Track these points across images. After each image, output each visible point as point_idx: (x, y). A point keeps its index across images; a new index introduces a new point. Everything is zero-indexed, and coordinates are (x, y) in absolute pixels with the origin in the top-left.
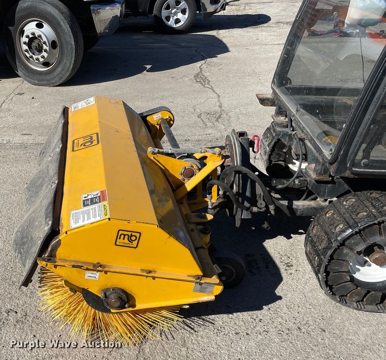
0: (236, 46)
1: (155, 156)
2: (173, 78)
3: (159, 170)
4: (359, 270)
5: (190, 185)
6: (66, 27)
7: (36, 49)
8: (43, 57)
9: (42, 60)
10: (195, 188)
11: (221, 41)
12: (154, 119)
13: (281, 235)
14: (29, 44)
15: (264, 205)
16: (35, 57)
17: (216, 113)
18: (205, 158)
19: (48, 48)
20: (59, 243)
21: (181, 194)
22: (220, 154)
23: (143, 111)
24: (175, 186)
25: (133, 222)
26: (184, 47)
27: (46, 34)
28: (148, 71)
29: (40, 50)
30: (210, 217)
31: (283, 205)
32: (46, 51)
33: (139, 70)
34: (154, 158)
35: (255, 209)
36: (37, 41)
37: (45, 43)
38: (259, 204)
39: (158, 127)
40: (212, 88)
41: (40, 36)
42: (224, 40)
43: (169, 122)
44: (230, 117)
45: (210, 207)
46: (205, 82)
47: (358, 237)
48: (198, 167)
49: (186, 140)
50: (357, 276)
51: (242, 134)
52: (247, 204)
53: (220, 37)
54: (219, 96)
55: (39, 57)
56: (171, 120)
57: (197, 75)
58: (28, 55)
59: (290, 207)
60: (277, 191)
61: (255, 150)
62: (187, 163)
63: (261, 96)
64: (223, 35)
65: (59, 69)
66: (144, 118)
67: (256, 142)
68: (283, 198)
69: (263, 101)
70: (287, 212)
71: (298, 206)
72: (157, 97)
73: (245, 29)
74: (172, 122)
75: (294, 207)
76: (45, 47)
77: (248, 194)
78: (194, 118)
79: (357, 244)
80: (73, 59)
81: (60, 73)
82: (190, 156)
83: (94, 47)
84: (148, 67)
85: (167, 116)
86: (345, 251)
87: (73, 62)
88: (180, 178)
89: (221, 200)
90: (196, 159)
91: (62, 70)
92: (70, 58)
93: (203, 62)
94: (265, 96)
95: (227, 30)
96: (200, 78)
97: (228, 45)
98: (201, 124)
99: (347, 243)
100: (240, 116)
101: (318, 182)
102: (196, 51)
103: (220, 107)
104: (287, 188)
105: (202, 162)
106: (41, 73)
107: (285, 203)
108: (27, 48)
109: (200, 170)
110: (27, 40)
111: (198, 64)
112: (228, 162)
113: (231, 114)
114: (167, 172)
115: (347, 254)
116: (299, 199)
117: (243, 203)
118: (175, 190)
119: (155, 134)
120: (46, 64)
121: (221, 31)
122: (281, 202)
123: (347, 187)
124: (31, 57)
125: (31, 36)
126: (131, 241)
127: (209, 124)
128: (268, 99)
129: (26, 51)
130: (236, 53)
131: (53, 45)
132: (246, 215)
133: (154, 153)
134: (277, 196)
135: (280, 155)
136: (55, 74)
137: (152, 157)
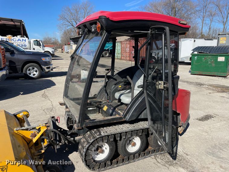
0: (58, 83)
1: (18, 131)
2: (33, 96)
3: (20, 137)
4: (97, 157)
5: (34, 140)
10: (37, 141)
11: (52, 81)
12: (20, 116)
13: (74, 151)
15: (64, 142)
17: (50, 108)
18: (40, 128)
21: (31, 144)
22: (45, 126)
23: (14, 113)
24: (29, 142)
26: (38, 84)
28: (21, 95)
30: (43, 151)
31: (71, 140)
33: (17, 94)
34: (17, 132)
35: (61, 144)
38: (62, 142)
39: (22, 118)
40: (49, 99)
42: (54, 81)
43: (27, 116)
44: (56, 109)
45: (43, 147)
46: (46, 97)
47: (92, 145)
48: (37, 132)
49: (38, 121)
50: (96, 159)
51: (53, 117)
52: (58, 143)
53: (52, 80)
54: (52, 102)
56: (28, 115)
57: (43, 95)
59: (74, 140)
60: (69, 135)
61: (59, 122)
62: (33, 131)
63: (60, 103)
64: (53, 79)
66: (15, 116)
67: (59, 119)
68: (72, 137)
69: (61, 104)
70: (73, 142)
71: (76, 139)
72: (26, 105)
73: (61, 77)
74: (28, 116)
75: (75, 140)
77: (58, 139)
78: (42, 111)
79: (92, 148)
82: (34, 128)
84: (22, 93)
85: (26, 113)
86: (89, 151)
88: (31, 138)
89: (48, 143)
90: (36, 129)
93: (46, 89)
94: (61, 103)
95: (54, 77)
96: (44, 96)
97: (55, 83)
98: (45, 114)
99: (89, 149)
100: (60, 108)
101: (78, 130)
102: (43, 85)
103: (52, 106)
104: (71, 133)
105: (39, 130)
107: (72, 139)
109: (38, 133)
111: (43, 90)
112: (49, 128)
113: (57, 108)
114: (24, 137)
115: (90, 153)
116: (77, 136)
117: (56, 143)
118: (29, 144)
119: (21, 122)
121: (52, 78)
122: (71, 139)
123: (87, 130)
127: (48, 113)
128: (63, 103)
130: (58, 86)
132: (58, 147)
134: (69, 137)
135: (70, 122)
137: (16, 132)
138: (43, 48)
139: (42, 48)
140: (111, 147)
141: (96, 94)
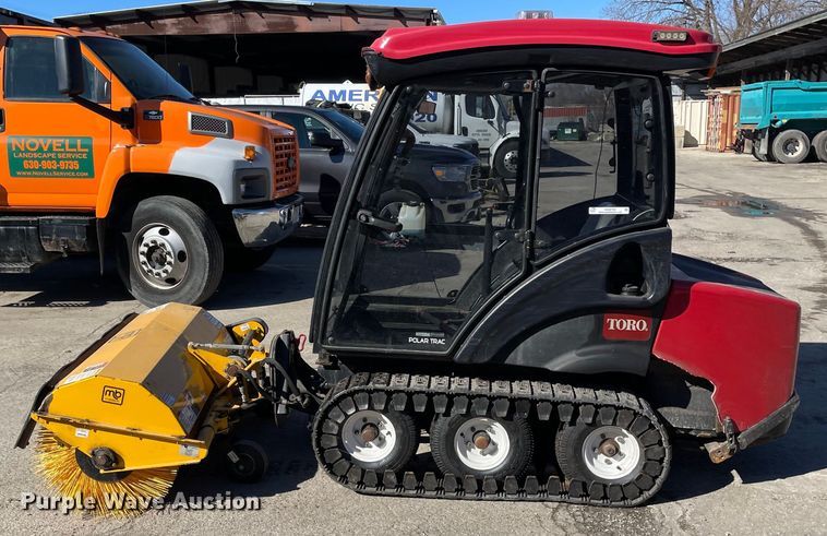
3: (198, 365)
6: (197, 234)
7: (157, 261)
8: (166, 271)
9: (164, 275)
12: (240, 329)
14: (148, 255)
15: (295, 398)
16: (155, 271)
19: (172, 261)
20: (51, 398)
22: (262, 351)
25: (118, 380)
27: (172, 243)
29: (162, 261)
32: (170, 263)
34: (195, 352)
36: (158, 251)
37: (169, 253)
41: (163, 245)
45: (244, 401)
50: (355, 455)
55: (160, 271)
56: (260, 331)
58: (146, 269)
61: (300, 348)
62: (231, 360)
65: (188, 287)
67: (301, 341)
74: (262, 334)
76: (169, 258)
77: (284, 389)
80: (206, 275)
81: (188, 293)
82: (235, 353)
83: (266, 265)
85: (256, 327)
87: (206, 278)
88: (225, 375)
91: (192, 288)
92: (202, 273)
101: (326, 368)
106: (163, 293)
108: (145, 259)
110: (145, 249)
120: (170, 281)
124: (151, 271)
125: (151, 245)
126: (116, 398)
129: (144, 263)
131: (181, 256)
133: (195, 348)
136: (182, 294)
137: (192, 351)
138: (499, 126)
139: (496, 124)
140: (401, 431)
141: (456, 291)
